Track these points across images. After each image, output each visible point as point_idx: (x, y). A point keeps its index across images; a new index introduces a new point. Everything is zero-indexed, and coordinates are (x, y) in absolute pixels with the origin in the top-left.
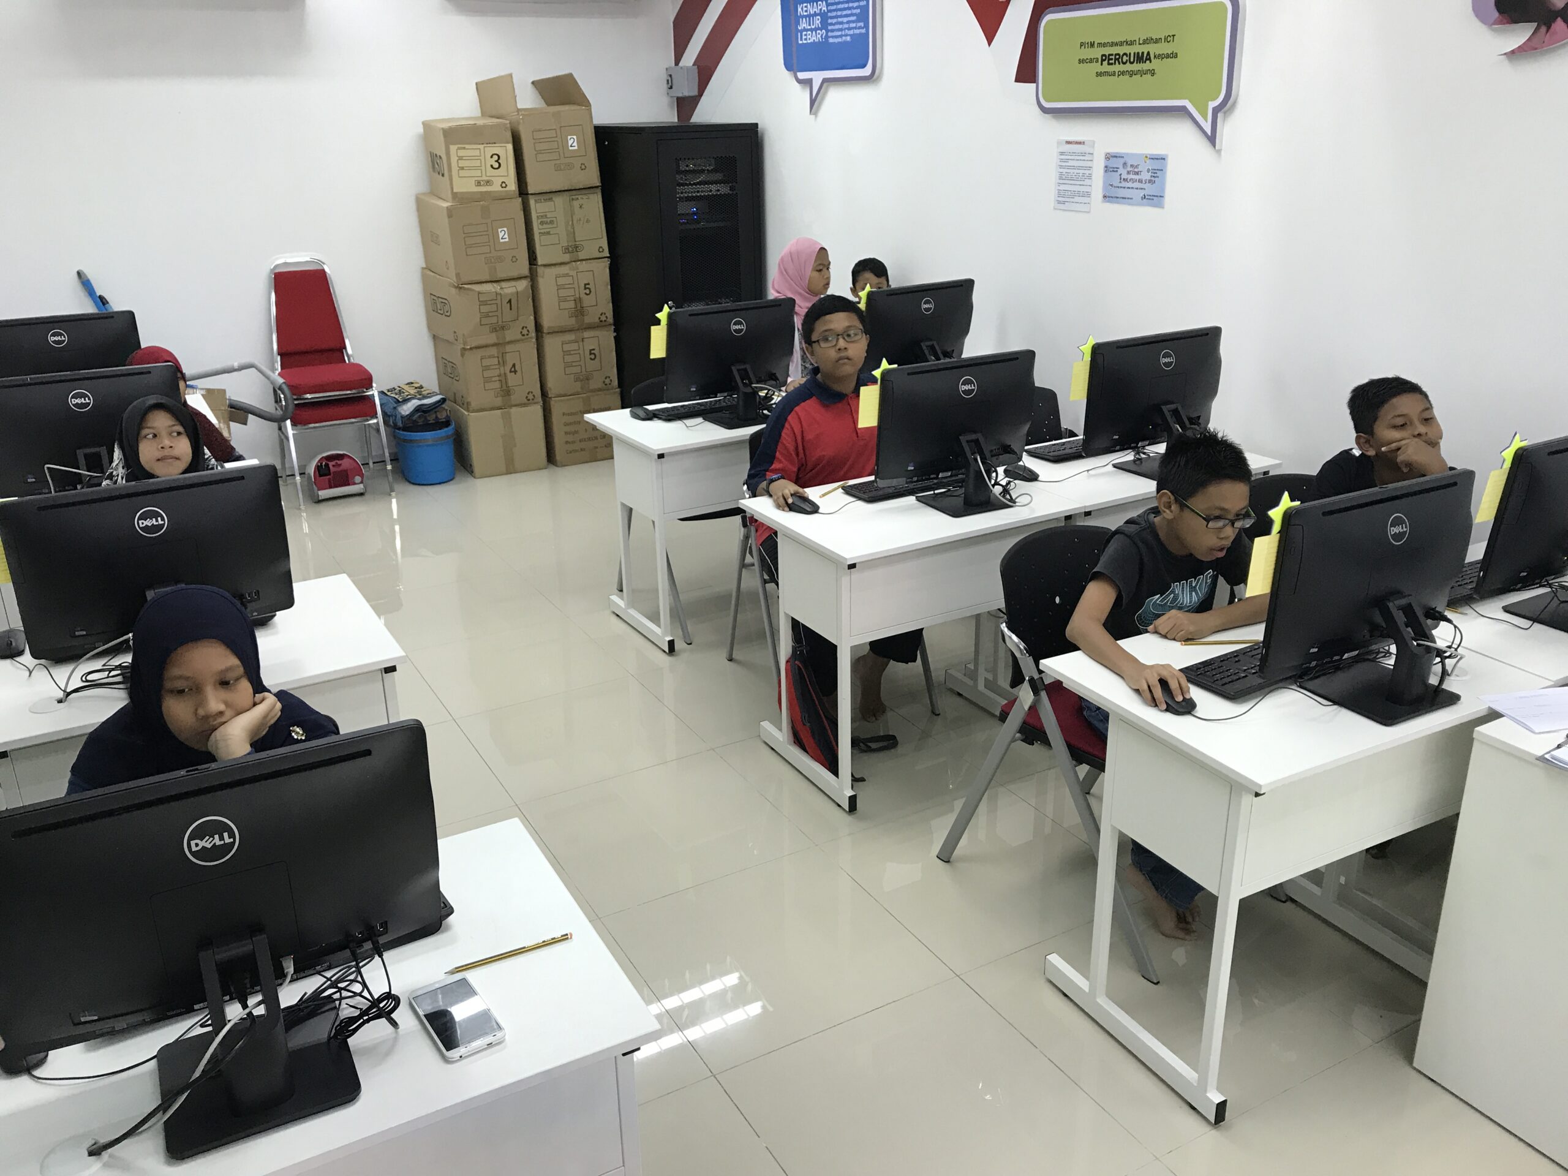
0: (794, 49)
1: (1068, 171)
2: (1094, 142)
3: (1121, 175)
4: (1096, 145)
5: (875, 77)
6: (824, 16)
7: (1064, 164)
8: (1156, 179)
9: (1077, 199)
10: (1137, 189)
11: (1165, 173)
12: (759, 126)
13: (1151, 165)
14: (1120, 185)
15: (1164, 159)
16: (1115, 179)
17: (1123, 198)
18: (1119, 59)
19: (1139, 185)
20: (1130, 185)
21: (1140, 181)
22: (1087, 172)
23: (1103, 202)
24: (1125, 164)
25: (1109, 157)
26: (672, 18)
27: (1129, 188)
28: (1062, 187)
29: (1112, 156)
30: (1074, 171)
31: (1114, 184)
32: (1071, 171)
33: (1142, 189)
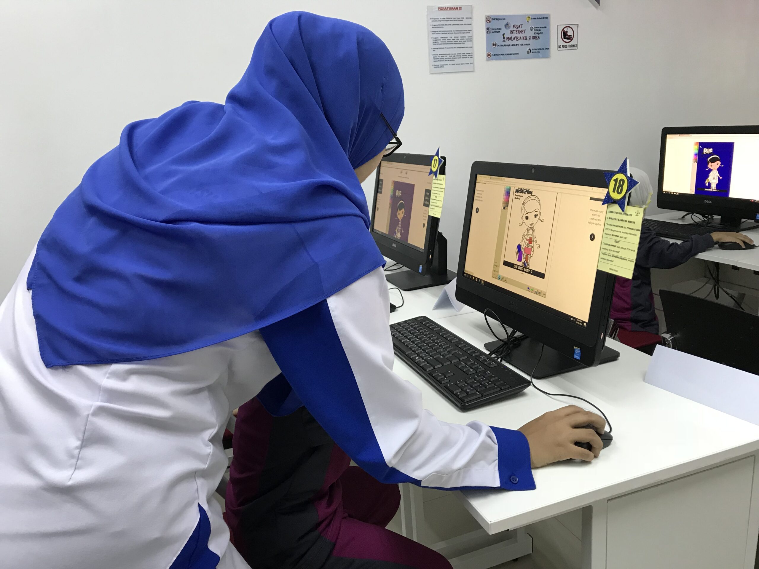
1: (443, 36)
2: (472, 7)
3: (504, 34)
4: (474, 10)
7: (438, 30)
8: (540, 35)
9: (457, 61)
10: (522, 45)
11: (549, 30)
13: (534, 23)
14: (504, 43)
15: (547, 18)
16: (499, 37)
17: (508, 54)
19: (525, 42)
20: (515, 42)
21: (525, 38)
22: (467, 35)
23: (487, 60)
24: (507, 25)
25: (489, 20)
27: (513, 45)
28: (438, 52)
29: (493, 19)
30: (450, 35)
31: (498, 44)
32: (448, 36)
33: (527, 44)
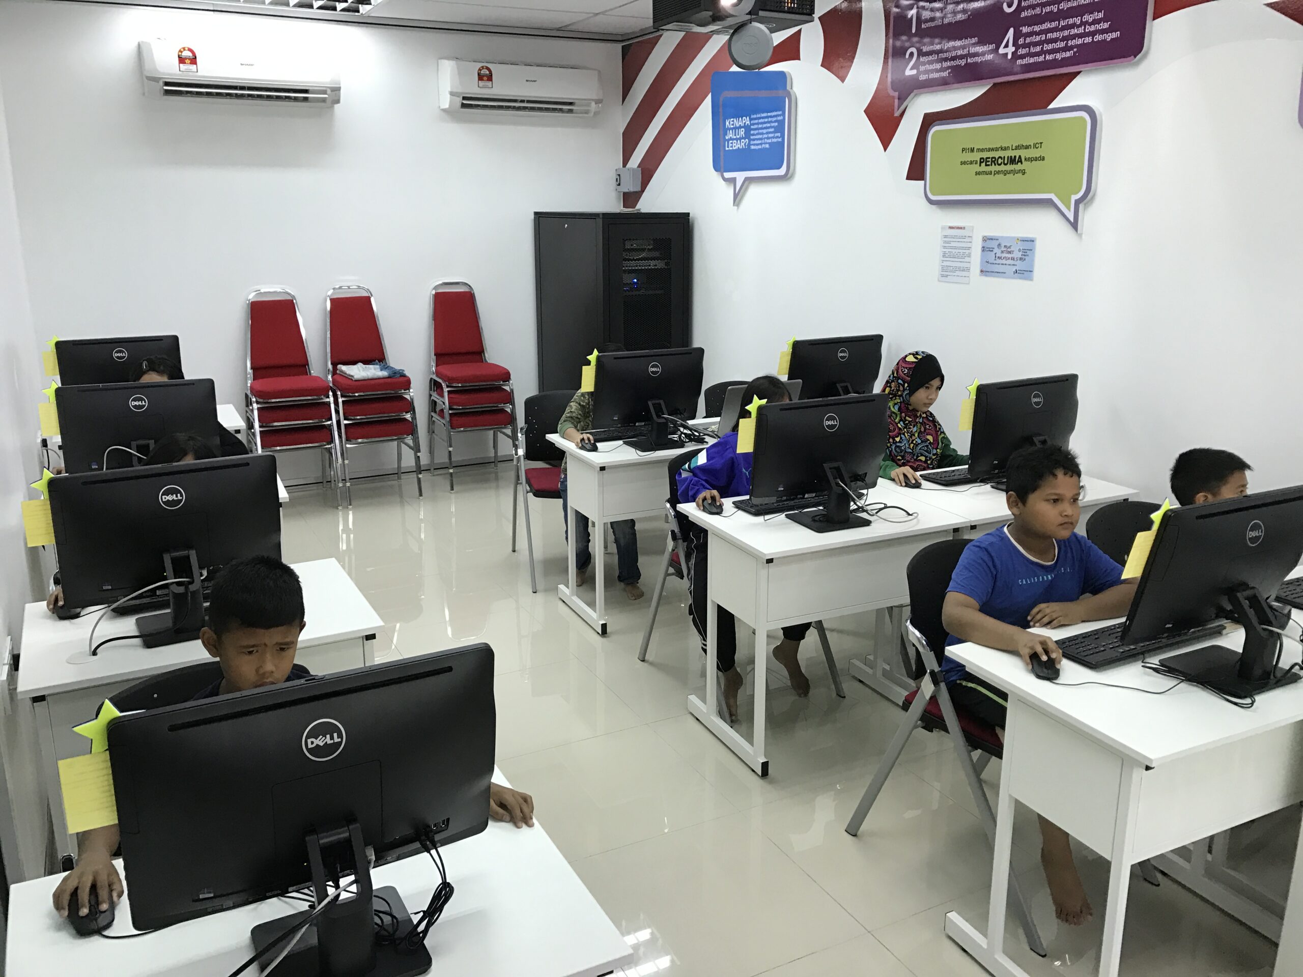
0: (722, 154)
1: (950, 250)
2: (973, 227)
3: (996, 254)
4: (974, 230)
5: (789, 175)
6: (748, 129)
7: (947, 245)
8: (1026, 257)
9: (957, 273)
10: (1010, 265)
11: (1034, 253)
12: (691, 215)
13: (1021, 246)
14: (995, 262)
15: (1033, 241)
16: (991, 257)
17: (998, 272)
18: (994, 161)
19: (1012, 262)
20: (1004, 262)
21: (1013, 259)
22: (967, 251)
23: (980, 275)
24: (999, 245)
25: (985, 239)
26: (622, 131)
27: (1002, 264)
28: (945, 264)
29: (988, 239)
30: (955, 250)
31: (990, 262)
32: (954, 251)
33: (1014, 265)
